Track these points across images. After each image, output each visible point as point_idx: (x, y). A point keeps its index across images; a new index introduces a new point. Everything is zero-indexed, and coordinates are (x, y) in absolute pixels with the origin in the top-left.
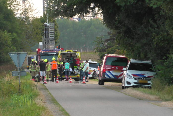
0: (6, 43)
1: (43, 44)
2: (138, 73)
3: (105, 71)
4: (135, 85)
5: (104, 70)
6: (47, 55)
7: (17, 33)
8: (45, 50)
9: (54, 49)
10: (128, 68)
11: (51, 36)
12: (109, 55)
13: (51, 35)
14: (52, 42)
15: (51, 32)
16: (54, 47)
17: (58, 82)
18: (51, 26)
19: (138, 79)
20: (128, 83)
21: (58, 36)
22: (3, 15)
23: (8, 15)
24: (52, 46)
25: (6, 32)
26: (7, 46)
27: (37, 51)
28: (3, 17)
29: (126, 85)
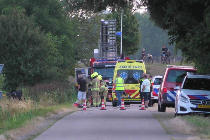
0: (48, 50)
1: (99, 51)
2: (197, 94)
3: (167, 92)
4: (192, 111)
5: (165, 90)
6: (105, 68)
7: (69, 35)
8: (103, 60)
9: (116, 59)
10: (182, 87)
11: (111, 40)
12: (172, 67)
13: (111, 38)
14: (112, 48)
15: (111, 33)
16: (116, 56)
17: (104, 108)
18: (111, 24)
19: (197, 102)
20: (182, 109)
21: (139, 39)
22: (49, 8)
23: (56, 8)
24: (112, 54)
25: (49, 34)
26: (51, 54)
27: (90, 62)
28: (48, 12)
29: (180, 112)
